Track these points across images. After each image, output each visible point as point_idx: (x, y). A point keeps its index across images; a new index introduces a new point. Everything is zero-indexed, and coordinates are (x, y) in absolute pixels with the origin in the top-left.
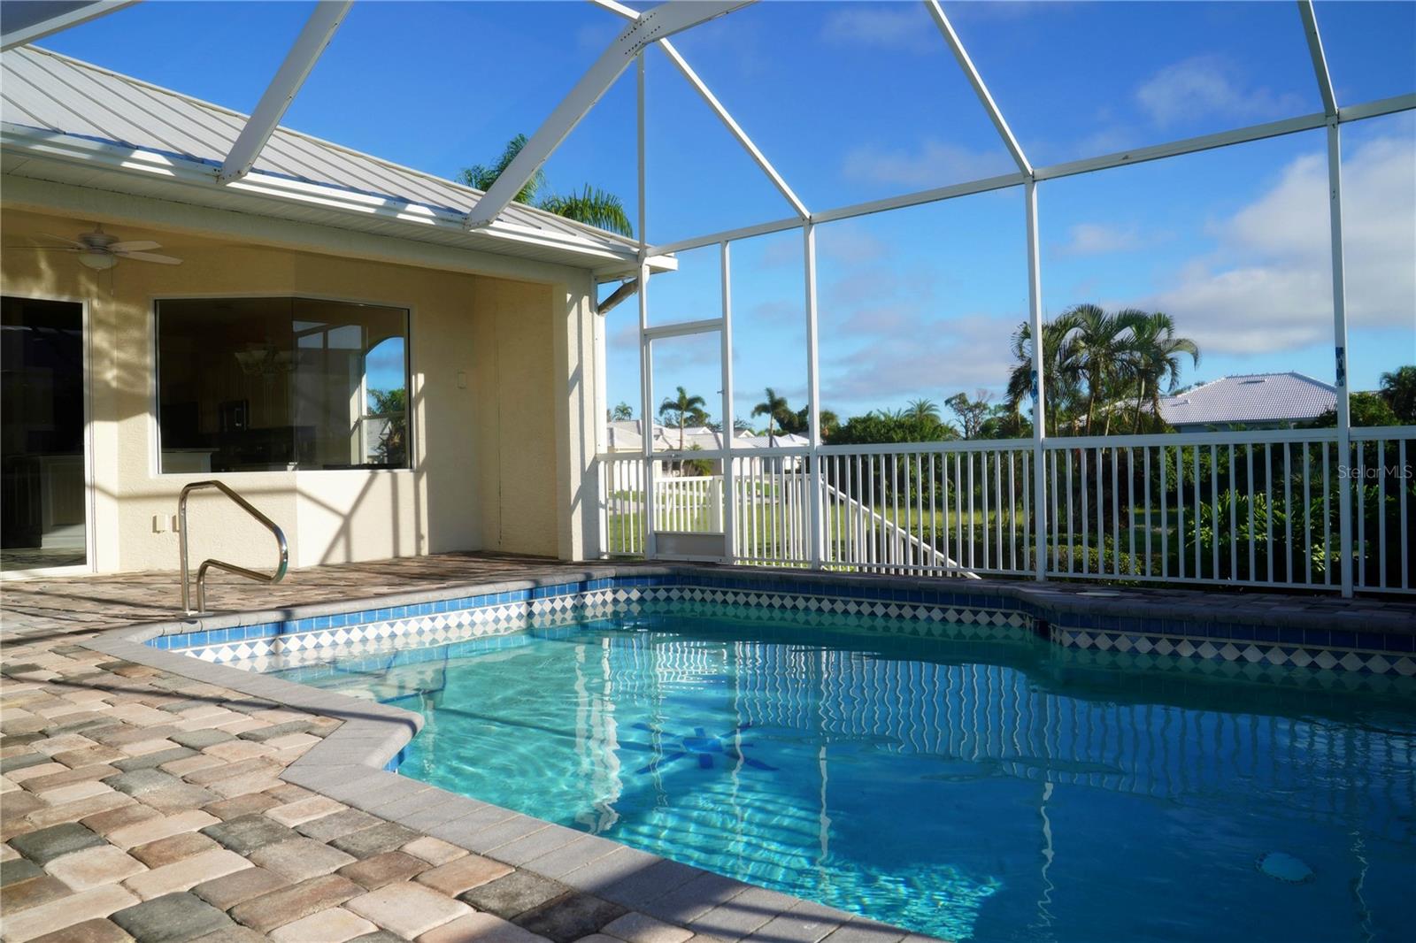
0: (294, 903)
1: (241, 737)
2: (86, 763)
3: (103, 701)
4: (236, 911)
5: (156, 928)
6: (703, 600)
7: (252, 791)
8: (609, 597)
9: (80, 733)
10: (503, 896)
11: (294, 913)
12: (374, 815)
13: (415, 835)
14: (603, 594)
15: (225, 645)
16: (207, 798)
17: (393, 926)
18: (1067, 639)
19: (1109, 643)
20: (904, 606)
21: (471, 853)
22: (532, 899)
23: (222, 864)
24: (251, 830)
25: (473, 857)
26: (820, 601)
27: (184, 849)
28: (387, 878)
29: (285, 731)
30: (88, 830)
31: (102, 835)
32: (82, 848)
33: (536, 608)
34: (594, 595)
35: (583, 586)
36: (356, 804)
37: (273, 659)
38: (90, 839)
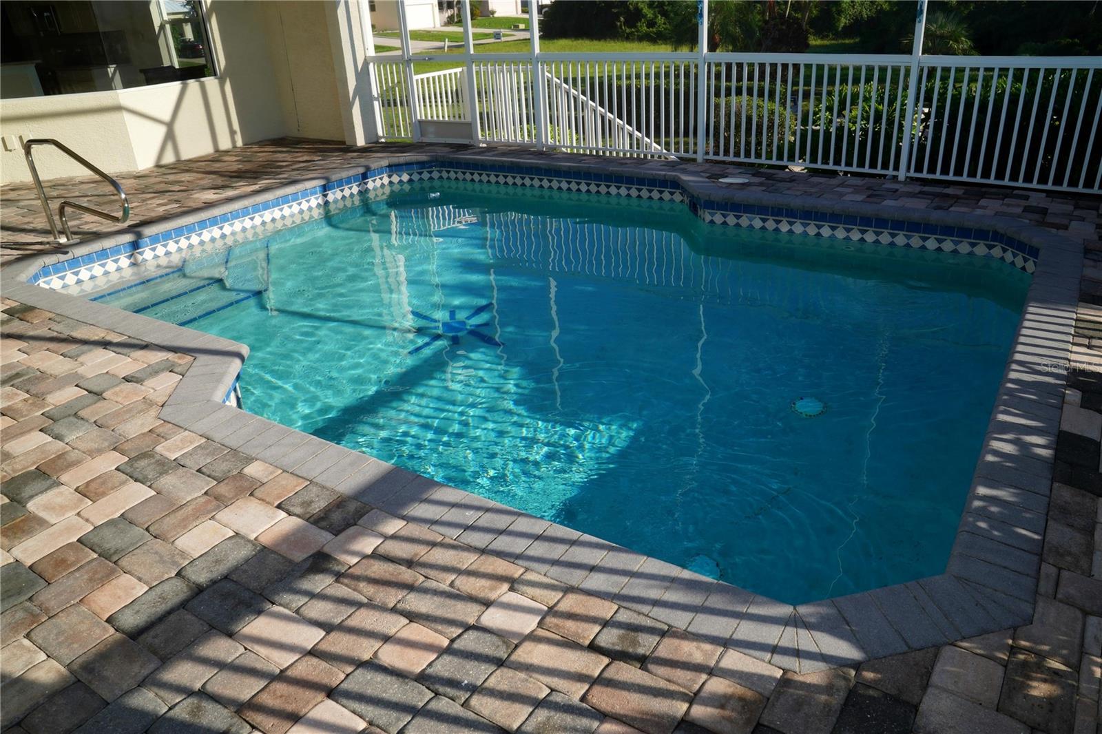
0: (184, 520)
1: (127, 379)
2: (26, 416)
3: (19, 350)
4: (151, 529)
5: (108, 546)
6: (457, 179)
7: (144, 431)
8: (386, 180)
9: (12, 386)
10: (303, 503)
11: (185, 527)
12: (223, 445)
13: (249, 460)
14: (381, 179)
15: (96, 264)
16: (114, 440)
17: (243, 532)
18: (708, 218)
19: (735, 221)
20: (600, 185)
21: (284, 471)
22: (319, 505)
23: (137, 494)
24: (149, 465)
25: (285, 474)
26: (541, 180)
27: (110, 485)
28: (236, 496)
29: (154, 371)
30: (44, 475)
31: (55, 477)
32: (46, 490)
33: (331, 197)
34: (374, 181)
35: (365, 176)
36: (210, 437)
37: (135, 269)
38: (49, 482)
